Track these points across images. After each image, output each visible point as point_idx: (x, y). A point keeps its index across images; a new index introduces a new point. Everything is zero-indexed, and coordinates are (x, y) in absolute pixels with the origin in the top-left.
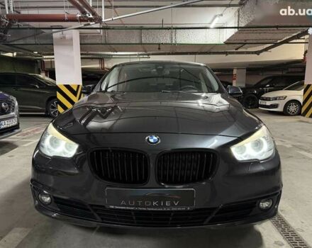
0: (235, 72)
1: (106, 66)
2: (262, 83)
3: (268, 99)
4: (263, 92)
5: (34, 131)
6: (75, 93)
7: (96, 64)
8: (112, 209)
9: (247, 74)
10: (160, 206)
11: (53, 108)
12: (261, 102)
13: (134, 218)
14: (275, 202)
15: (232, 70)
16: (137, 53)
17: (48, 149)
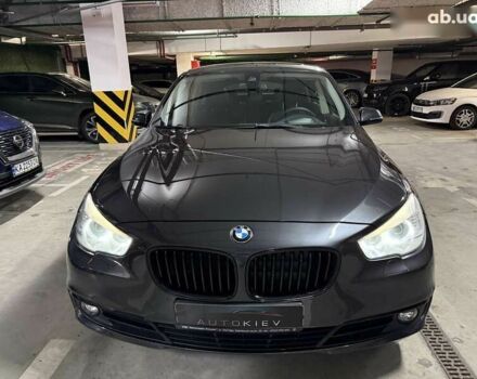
0: (375, 55)
1: (167, 52)
2: (418, 74)
3: (426, 104)
4: (419, 91)
5: (64, 169)
6: (121, 104)
7: (151, 49)
8: (185, 330)
9: (394, 58)
10: (253, 327)
11: (91, 126)
12: (414, 108)
13: (217, 339)
14: (421, 311)
15: (370, 52)
16: (216, 31)
17: (88, 237)
